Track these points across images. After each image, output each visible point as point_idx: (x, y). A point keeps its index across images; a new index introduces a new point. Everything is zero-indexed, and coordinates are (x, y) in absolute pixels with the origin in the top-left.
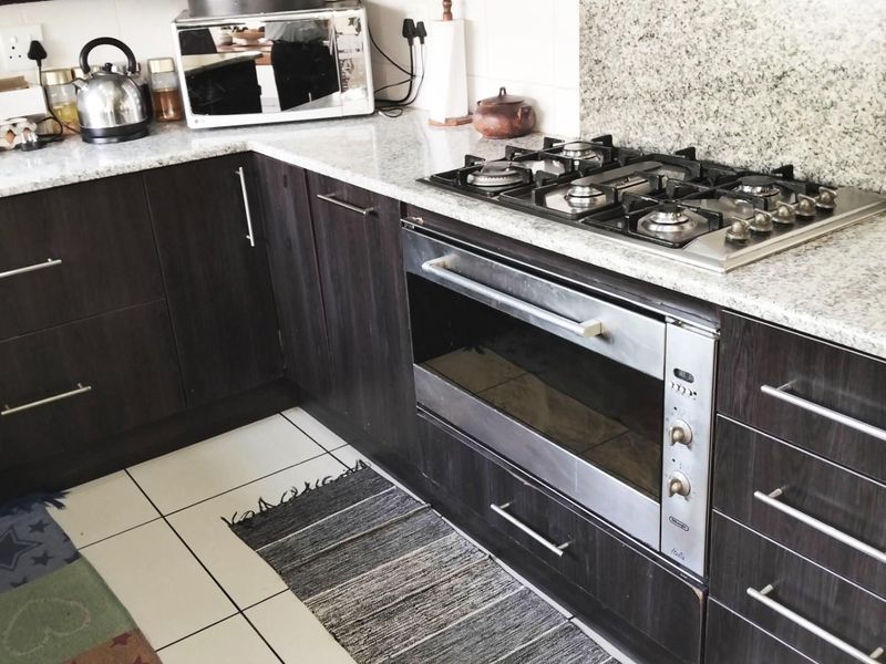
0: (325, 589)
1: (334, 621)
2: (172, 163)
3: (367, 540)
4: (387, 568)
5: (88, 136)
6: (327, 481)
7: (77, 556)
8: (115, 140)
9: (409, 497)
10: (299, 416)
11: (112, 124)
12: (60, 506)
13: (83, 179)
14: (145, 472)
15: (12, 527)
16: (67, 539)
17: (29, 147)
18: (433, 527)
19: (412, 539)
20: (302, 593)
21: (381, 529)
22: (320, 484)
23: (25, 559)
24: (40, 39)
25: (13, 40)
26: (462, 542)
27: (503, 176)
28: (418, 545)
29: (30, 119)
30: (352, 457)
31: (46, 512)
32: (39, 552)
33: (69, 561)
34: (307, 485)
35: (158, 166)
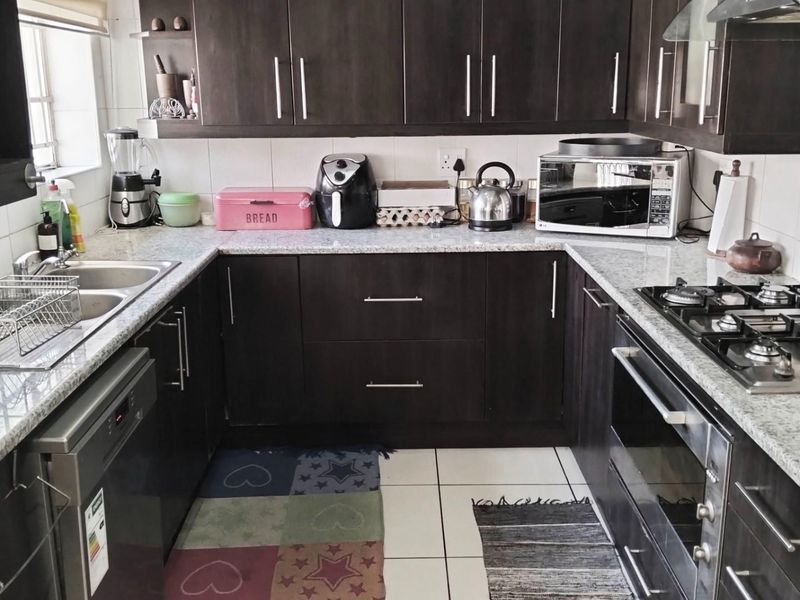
0: (503, 566)
1: (497, 588)
2: (507, 250)
3: (553, 549)
4: (554, 572)
5: (472, 225)
6: (555, 503)
7: (377, 488)
8: (487, 230)
9: (604, 534)
10: (566, 454)
11: (488, 219)
12: (387, 457)
13: (447, 251)
14: (447, 455)
15: (354, 460)
16: (379, 477)
17: (434, 225)
18: (606, 560)
19: (585, 561)
20: (488, 562)
21: (568, 546)
22: (548, 503)
23: (352, 479)
24: (463, 158)
25: (446, 157)
26: (620, 578)
27: (690, 297)
28: (586, 566)
29: (442, 208)
30: (583, 492)
31: (377, 458)
32: (359, 478)
33: (371, 489)
34: (540, 500)
35: (497, 250)
